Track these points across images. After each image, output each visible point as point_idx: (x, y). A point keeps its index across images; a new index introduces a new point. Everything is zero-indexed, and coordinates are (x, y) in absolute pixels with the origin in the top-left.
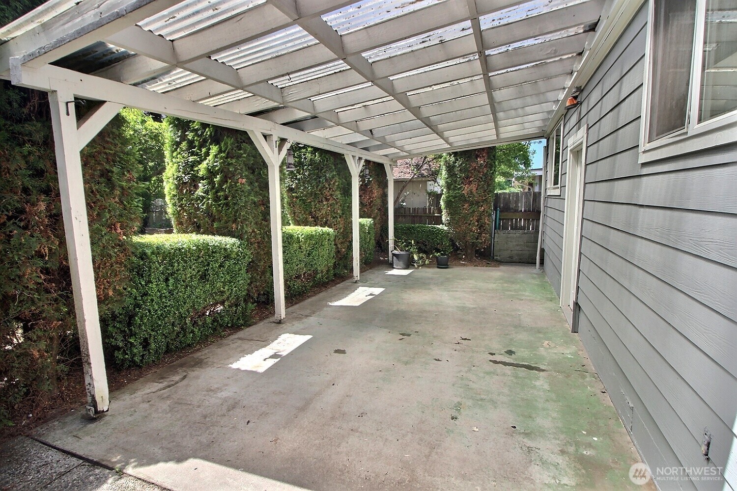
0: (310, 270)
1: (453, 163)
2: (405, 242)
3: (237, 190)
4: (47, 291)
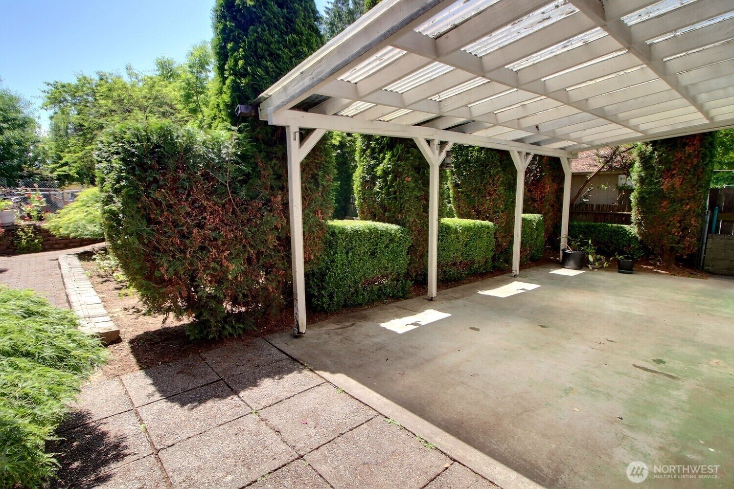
0: (466, 259)
1: (650, 153)
2: (580, 241)
3: (403, 187)
4: (279, 251)
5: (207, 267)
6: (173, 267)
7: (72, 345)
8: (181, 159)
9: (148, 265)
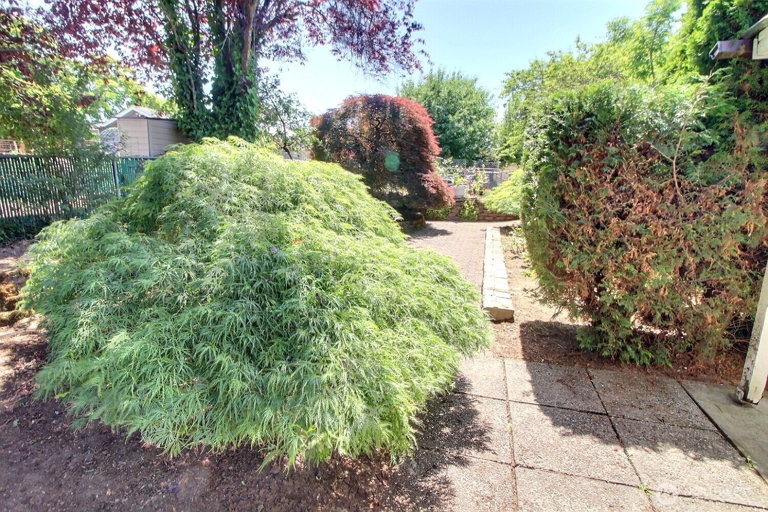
5: (619, 268)
6: (577, 260)
7: (465, 320)
8: (615, 129)
9: (552, 252)
